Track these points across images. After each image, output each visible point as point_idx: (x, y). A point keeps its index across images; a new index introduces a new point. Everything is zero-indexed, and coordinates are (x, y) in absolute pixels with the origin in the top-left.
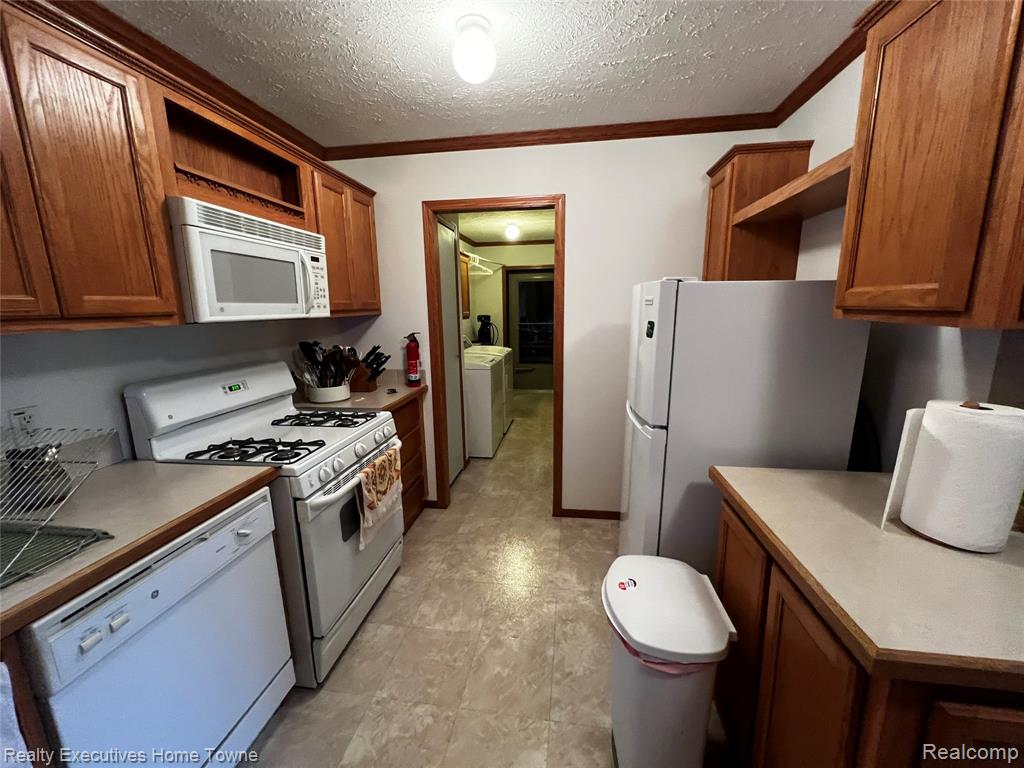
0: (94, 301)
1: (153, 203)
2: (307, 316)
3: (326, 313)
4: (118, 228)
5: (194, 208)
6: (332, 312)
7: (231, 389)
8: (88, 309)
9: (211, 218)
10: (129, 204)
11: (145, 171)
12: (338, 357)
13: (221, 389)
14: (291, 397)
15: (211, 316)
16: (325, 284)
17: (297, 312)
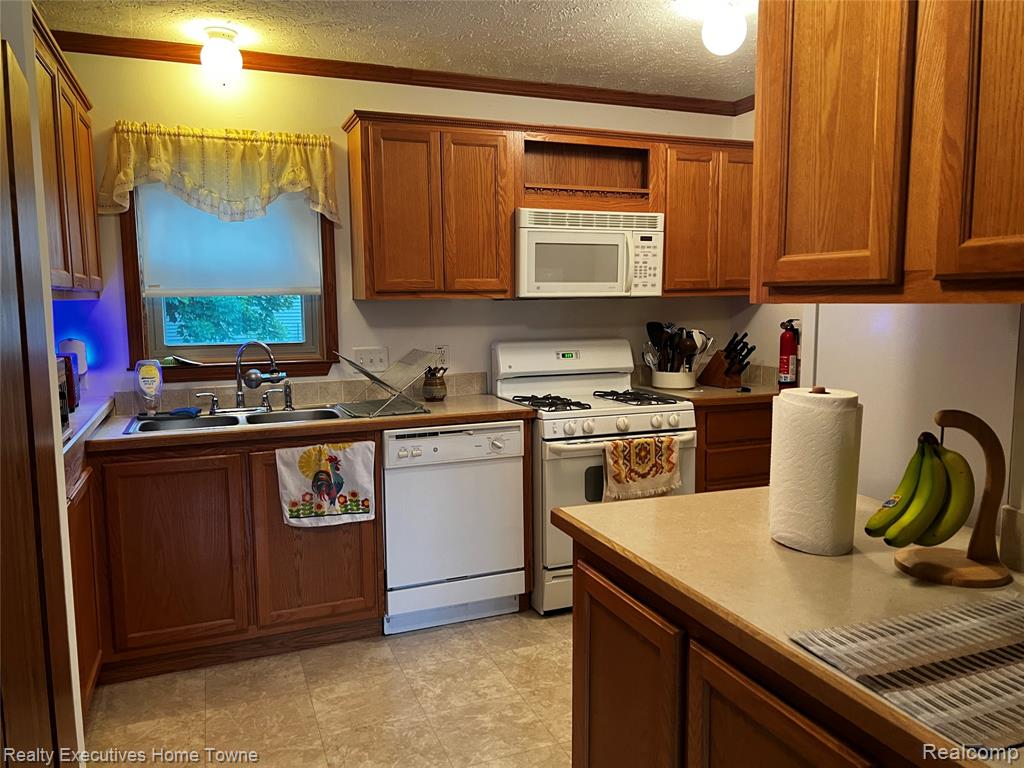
0: (461, 283)
1: (503, 216)
2: (628, 294)
3: (657, 292)
4: (481, 238)
5: (526, 215)
6: (664, 291)
7: (564, 356)
8: (457, 287)
9: (540, 220)
10: (489, 220)
11: (501, 196)
12: (677, 340)
13: (555, 355)
14: (629, 377)
15: (529, 292)
16: (657, 262)
17: (615, 290)
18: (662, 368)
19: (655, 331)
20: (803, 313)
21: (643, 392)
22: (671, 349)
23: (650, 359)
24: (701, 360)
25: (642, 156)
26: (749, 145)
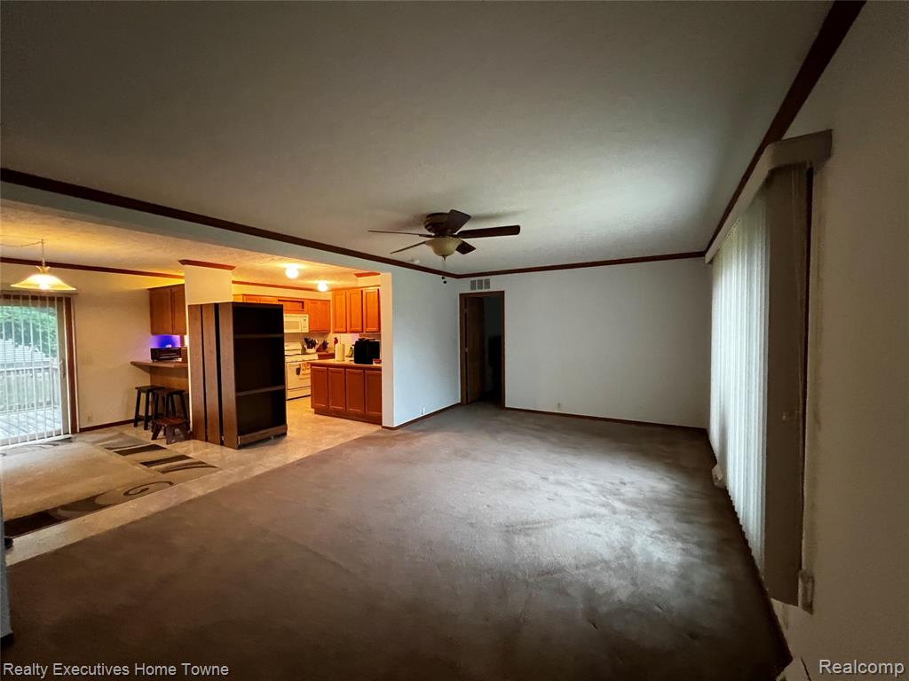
2: (301, 332)
3: (307, 331)
5: (286, 316)
6: (309, 331)
9: (288, 317)
12: (311, 342)
14: (301, 350)
16: (307, 325)
17: (299, 331)
18: (308, 348)
19: (306, 340)
20: (338, 336)
21: (304, 353)
22: (311, 344)
23: (305, 346)
24: (317, 346)
25: (303, 302)
26: (329, 301)
